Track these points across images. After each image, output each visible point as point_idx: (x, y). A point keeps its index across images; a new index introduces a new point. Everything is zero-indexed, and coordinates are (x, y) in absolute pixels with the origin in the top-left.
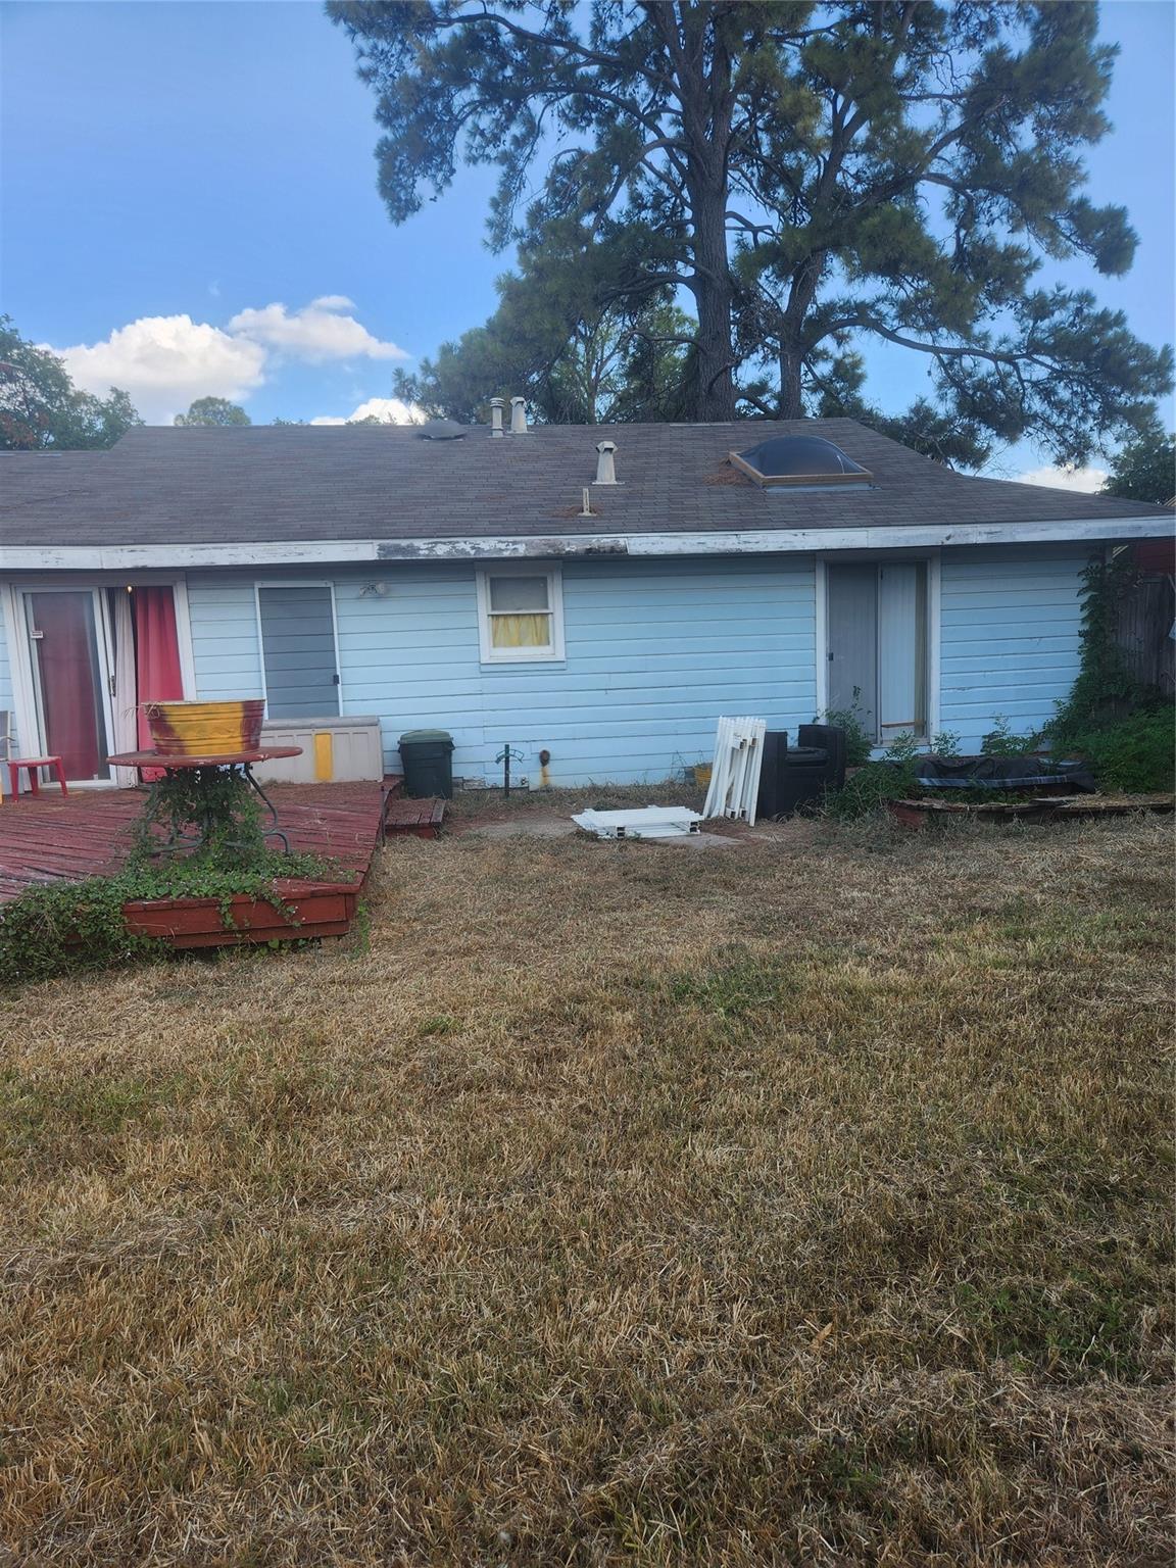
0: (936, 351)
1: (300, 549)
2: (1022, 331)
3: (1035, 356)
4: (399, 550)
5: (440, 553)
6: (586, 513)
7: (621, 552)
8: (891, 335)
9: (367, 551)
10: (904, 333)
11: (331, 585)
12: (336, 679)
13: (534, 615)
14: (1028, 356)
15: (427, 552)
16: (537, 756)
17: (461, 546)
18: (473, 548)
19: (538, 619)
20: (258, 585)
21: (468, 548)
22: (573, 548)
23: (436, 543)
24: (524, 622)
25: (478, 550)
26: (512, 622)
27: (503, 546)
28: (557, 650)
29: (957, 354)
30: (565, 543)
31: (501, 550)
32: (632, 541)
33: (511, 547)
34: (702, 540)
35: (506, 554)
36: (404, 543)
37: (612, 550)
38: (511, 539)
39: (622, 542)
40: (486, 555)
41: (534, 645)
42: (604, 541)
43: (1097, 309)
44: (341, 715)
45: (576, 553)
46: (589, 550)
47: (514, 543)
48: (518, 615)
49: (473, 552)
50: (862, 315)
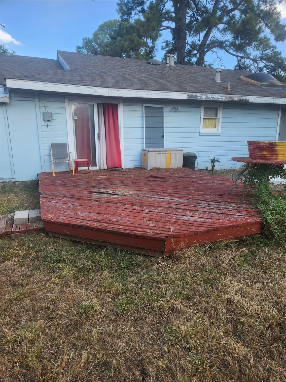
0: (237, 56)
1: (166, 94)
2: (260, 54)
3: (262, 61)
4: (193, 96)
5: (203, 98)
6: (229, 89)
7: (248, 101)
8: (227, 51)
9: (183, 96)
10: (231, 51)
11: (163, 106)
12: (163, 136)
13: (213, 119)
14: (261, 60)
15: (200, 98)
16: (210, 161)
17: (209, 96)
18: (212, 97)
19: (214, 120)
20: (145, 105)
21: (210, 97)
22: (236, 99)
23: (202, 95)
24: (210, 121)
25: (213, 98)
26: (207, 121)
27: (219, 97)
28: (219, 129)
29: (243, 58)
30: (234, 97)
31: (219, 98)
32: (250, 98)
33: (221, 98)
34: (266, 99)
35: (220, 100)
36: (194, 94)
37: (246, 100)
38: (221, 95)
39: (248, 98)
40: (215, 100)
41: (211, 128)
42: (243, 98)
43: (276, 50)
44: (164, 148)
45: (237, 101)
46: (240, 100)
47: (222, 96)
48: (209, 119)
49: (212, 98)
50: (221, 45)
